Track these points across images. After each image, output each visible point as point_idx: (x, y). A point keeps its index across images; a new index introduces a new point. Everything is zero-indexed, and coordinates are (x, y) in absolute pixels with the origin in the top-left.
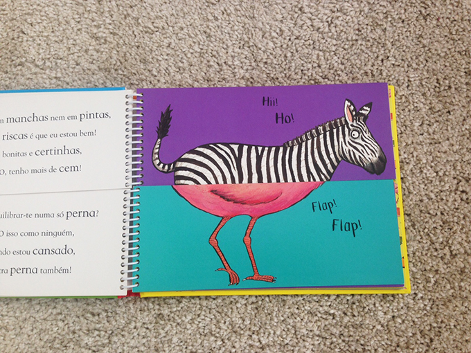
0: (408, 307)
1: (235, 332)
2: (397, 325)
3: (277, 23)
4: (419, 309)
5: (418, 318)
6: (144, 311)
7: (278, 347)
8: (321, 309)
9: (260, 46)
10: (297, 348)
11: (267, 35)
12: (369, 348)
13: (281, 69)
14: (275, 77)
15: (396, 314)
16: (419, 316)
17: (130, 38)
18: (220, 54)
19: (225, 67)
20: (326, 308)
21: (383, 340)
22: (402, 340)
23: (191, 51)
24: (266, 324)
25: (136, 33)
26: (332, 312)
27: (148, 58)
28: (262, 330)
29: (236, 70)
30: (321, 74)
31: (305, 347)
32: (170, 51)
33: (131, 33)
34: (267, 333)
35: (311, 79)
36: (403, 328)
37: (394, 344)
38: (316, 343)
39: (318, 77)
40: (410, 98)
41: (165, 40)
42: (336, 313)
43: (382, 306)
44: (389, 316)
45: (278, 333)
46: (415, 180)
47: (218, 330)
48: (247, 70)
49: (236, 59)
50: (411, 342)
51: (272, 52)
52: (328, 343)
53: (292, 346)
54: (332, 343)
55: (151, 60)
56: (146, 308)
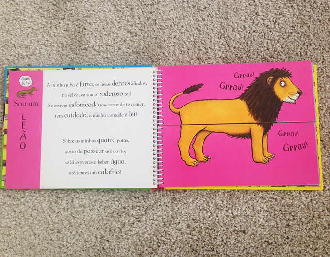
0: (320, 195)
1: (218, 208)
2: (313, 205)
3: (241, 22)
4: (327, 196)
5: (326, 201)
6: (165, 196)
7: (243, 217)
8: (268, 195)
9: (231, 37)
10: (255, 218)
11: (236, 29)
12: (297, 218)
13: (244, 52)
14: (241, 57)
15: (313, 199)
16: (326, 200)
17: (151, 32)
18: (207, 42)
19: (210, 51)
20: (271, 195)
21: (305, 213)
22: (316, 213)
23: (189, 40)
24: (236, 204)
25: (155, 29)
26: (275, 197)
27: (162, 45)
28: (234, 207)
29: (216, 52)
30: (269, 55)
31: (259, 217)
32: (176, 41)
33: (152, 29)
34: (237, 209)
35: (263, 58)
36: (317, 207)
37: (311, 216)
38: (266, 215)
39: (267, 57)
40: (324, 70)
41: (173, 34)
42: (277, 198)
43: (304, 194)
44: (309, 200)
45: (243, 209)
46: (326, 120)
47: (208, 207)
48: (223, 52)
49: (216, 45)
50: (321, 214)
51: (239, 40)
52: (272, 215)
53: (251, 216)
54: (275, 215)
55: (164, 46)
56: (166, 194)
